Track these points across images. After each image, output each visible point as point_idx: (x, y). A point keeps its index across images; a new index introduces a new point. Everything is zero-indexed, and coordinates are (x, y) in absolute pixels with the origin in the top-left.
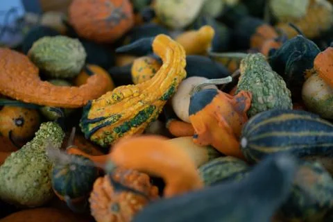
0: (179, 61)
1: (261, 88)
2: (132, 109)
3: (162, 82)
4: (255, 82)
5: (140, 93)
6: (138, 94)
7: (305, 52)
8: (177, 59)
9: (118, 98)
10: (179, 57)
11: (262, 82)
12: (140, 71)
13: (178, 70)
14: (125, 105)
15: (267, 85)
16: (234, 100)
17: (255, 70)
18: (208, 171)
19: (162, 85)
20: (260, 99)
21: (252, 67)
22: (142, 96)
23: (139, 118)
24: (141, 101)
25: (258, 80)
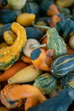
0: (24, 36)
1: (57, 47)
2: (9, 59)
3: (18, 46)
4: (54, 44)
5: (11, 52)
6: (10, 53)
7: (71, 27)
8: (23, 35)
9: (2, 56)
10: (24, 34)
11: (56, 44)
12: (8, 38)
13: (24, 40)
14: (6, 58)
15: (58, 45)
16: (47, 53)
17: (54, 38)
18: (41, 82)
19: (19, 47)
20: (56, 51)
21: (52, 36)
22: (11, 53)
23: (12, 62)
24: (11, 56)
25: (55, 43)
